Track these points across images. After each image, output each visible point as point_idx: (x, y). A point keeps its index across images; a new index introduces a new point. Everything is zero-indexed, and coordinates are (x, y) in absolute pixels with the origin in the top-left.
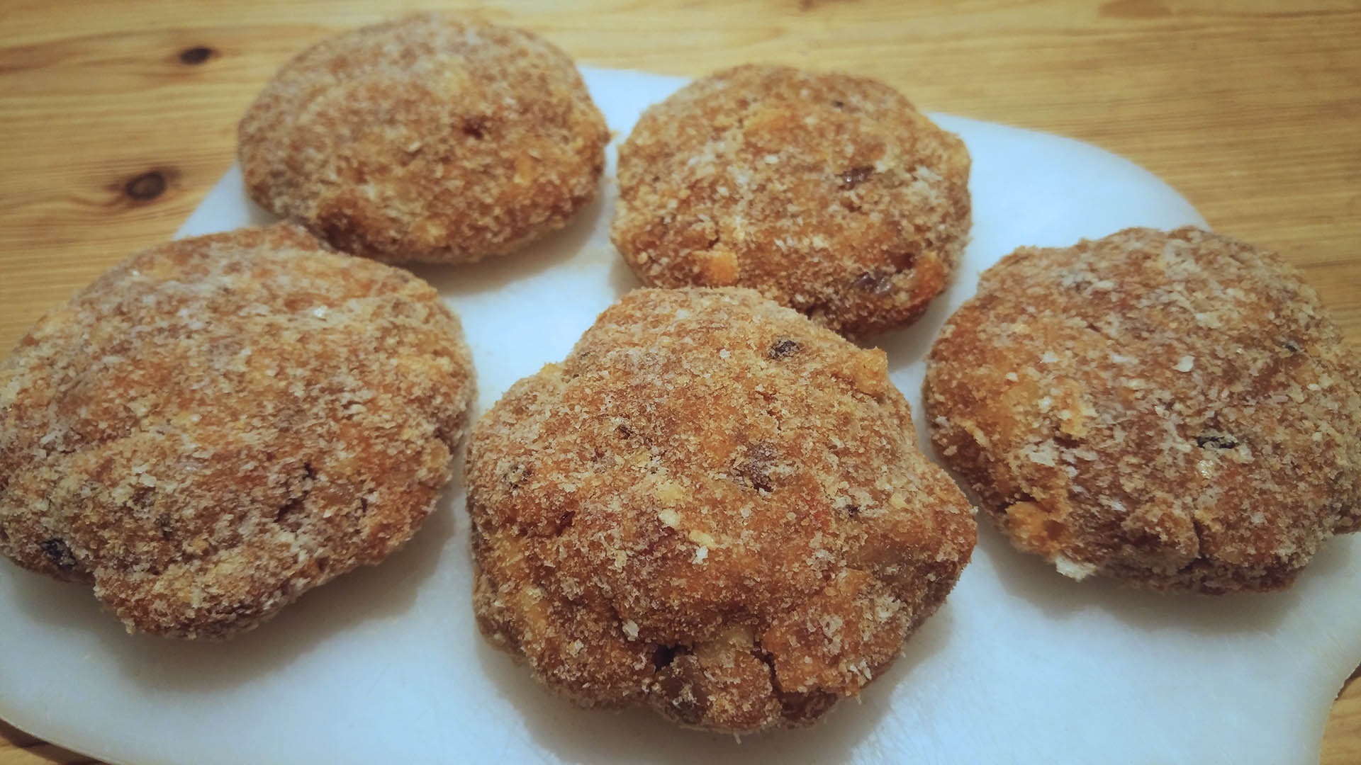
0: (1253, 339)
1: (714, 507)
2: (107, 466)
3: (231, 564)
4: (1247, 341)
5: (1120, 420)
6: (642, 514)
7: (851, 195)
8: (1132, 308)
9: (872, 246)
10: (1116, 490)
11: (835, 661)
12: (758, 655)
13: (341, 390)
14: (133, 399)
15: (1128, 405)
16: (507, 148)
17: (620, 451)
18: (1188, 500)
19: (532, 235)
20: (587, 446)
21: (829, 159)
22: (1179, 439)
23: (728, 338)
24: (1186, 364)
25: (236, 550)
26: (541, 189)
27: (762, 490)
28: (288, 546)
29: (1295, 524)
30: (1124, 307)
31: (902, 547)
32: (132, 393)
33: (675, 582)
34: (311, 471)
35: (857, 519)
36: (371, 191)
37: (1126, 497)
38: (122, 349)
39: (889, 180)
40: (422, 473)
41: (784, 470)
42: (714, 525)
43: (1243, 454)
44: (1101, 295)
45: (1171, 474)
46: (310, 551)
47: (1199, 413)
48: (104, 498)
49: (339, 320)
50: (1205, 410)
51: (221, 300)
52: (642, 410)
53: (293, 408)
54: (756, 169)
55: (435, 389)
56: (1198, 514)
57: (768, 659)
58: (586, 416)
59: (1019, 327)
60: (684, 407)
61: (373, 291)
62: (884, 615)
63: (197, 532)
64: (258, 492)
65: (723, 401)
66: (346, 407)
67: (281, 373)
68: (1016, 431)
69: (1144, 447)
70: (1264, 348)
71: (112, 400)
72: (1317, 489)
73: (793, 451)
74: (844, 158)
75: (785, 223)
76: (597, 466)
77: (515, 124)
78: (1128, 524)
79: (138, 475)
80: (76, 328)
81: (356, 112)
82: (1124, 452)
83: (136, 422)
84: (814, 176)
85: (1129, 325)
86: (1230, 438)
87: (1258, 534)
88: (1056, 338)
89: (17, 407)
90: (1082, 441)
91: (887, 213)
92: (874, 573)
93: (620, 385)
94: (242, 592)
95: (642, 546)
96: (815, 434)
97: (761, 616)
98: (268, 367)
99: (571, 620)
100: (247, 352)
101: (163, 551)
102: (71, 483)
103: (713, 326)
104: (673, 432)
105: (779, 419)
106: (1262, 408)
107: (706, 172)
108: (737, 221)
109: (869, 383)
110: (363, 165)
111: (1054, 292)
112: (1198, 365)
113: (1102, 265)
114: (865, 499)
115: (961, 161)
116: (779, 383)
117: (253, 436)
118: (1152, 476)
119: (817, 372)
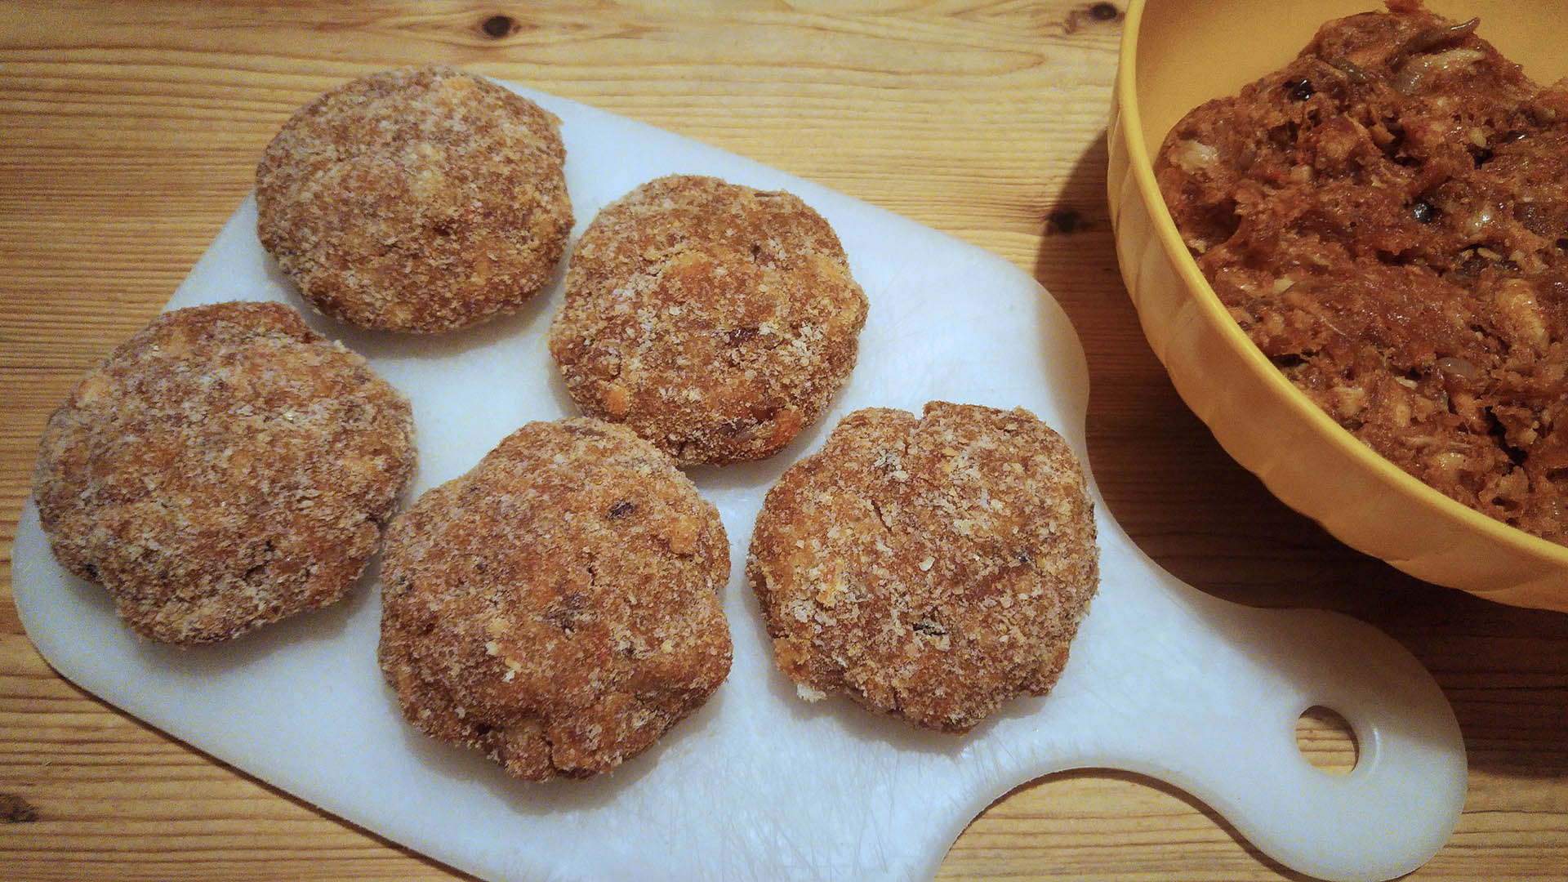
0: (994, 547)
1: (527, 642)
2: (125, 525)
3: (210, 608)
4: (988, 549)
5: (861, 600)
6: (475, 641)
7: (733, 353)
8: (910, 503)
9: (738, 403)
10: (843, 649)
11: (594, 753)
12: (544, 739)
13: (297, 488)
14: (146, 475)
15: (871, 590)
16: (466, 250)
17: (474, 583)
18: (891, 671)
19: (487, 320)
20: (453, 576)
21: (721, 317)
22: (898, 622)
23: (576, 501)
24: (926, 565)
25: (214, 599)
26: (495, 287)
27: (567, 631)
28: (251, 598)
29: (969, 698)
30: (906, 501)
31: (661, 680)
32: (145, 470)
33: (489, 690)
34: (270, 546)
35: (630, 659)
36: (351, 279)
37: (850, 658)
38: (140, 429)
39: (771, 342)
40: (352, 552)
41: (586, 618)
42: (524, 655)
43: (944, 643)
44: (894, 482)
45: (883, 650)
46: (267, 602)
47: (921, 606)
48: (123, 552)
49: (305, 422)
50: (927, 604)
51: (216, 394)
52: (496, 556)
53: (259, 500)
54: (658, 316)
55: (369, 486)
56: (895, 682)
57: (550, 744)
58: (456, 552)
59: (826, 498)
60: (526, 559)
61: (335, 394)
62: (637, 724)
63: (186, 585)
64: (230, 562)
65: (556, 559)
66: (299, 501)
67: (253, 472)
68: (791, 587)
69: (871, 627)
70: (1000, 556)
71: (130, 473)
72: (993, 677)
73: (597, 604)
74: (736, 319)
75: (671, 374)
76: (458, 592)
77: (479, 226)
78: (847, 675)
79: (147, 540)
80: (108, 401)
81: (346, 202)
82: (855, 625)
83: (148, 493)
84: (705, 333)
85: (901, 518)
86: (939, 628)
87: (937, 702)
88: (847, 516)
89: (64, 463)
90: (830, 609)
91: (760, 372)
92: (636, 696)
93: (484, 532)
94: (217, 628)
95: (472, 663)
96: (618, 591)
97: (547, 716)
98: (244, 466)
99: (426, 695)
100: (228, 452)
101: (164, 594)
102: (101, 533)
103: (570, 485)
104: (513, 578)
105: (594, 575)
106: (972, 609)
107: (623, 309)
108: (636, 363)
109: (678, 546)
110: (347, 253)
111: (865, 470)
112: (936, 567)
113: (913, 451)
114: (640, 645)
115: (848, 316)
116: (605, 544)
117: (229, 520)
118: (870, 648)
119: (638, 537)
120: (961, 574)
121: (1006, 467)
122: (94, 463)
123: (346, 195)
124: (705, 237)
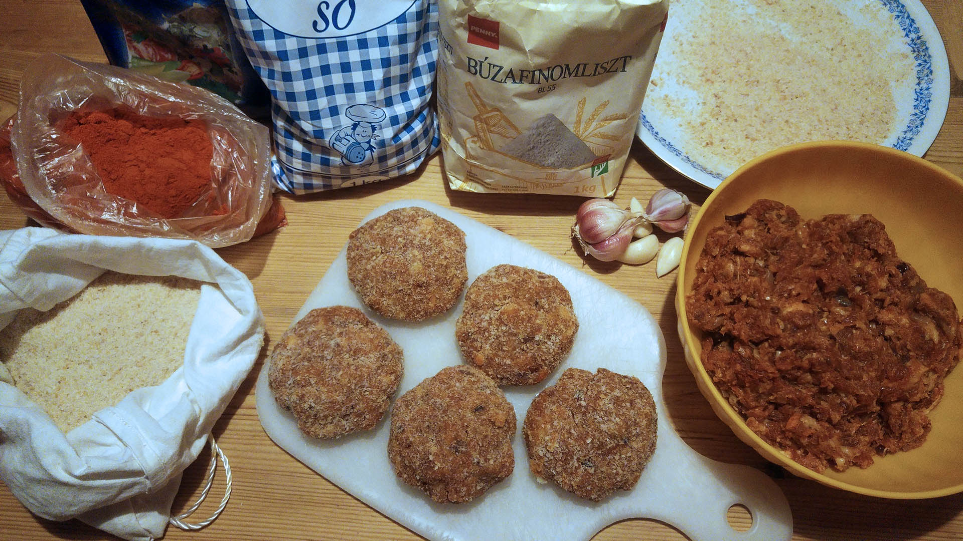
0: (615, 436)
1: (443, 456)
2: (303, 396)
3: (330, 428)
4: (612, 437)
5: (563, 451)
6: (425, 454)
7: (524, 347)
8: (586, 416)
9: (524, 365)
10: (555, 468)
11: (463, 497)
12: (446, 490)
13: (364, 387)
14: (311, 378)
15: (567, 448)
16: (428, 293)
17: (426, 432)
20: (419, 428)
21: (521, 332)
22: (576, 461)
23: (463, 404)
24: (589, 441)
25: (332, 425)
27: (457, 453)
28: (344, 425)
29: (599, 491)
30: (584, 414)
31: (488, 474)
32: (311, 376)
33: (429, 472)
34: (353, 408)
35: (478, 465)
36: (384, 301)
37: (557, 472)
38: (309, 360)
39: (538, 343)
40: (381, 411)
41: (464, 449)
42: (442, 461)
43: (592, 471)
44: (580, 405)
45: (569, 470)
46: (350, 427)
47: (585, 456)
48: (302, 405)
49: (367, 361)
51: (336, 349)
52: (434, 423)
53: (350, 391)
54: (497, 329)
55: (388, 386)
56: (573, 483)
57: (448, 492)
58: (420, 420)
59: (554, 408)
60: (444, 426)
61: (378, 350)
62: (478, 488)
63: (323, 420)
64: (339, 413)
65: (455, 427)
66: (364, 392)
67: (349, 381)
68: (538, 442)
69: (566, 462)
70: (617, 440)
71: (305, 376)
72: (609, 484)
73: (468, 445)
74: (526, 333)
75: (500, 353)
76: (420, 435)
77: (433, 285)
78: (555, 477)
79: (310, 402)
80: (297, 347)
81: (385, 272)
82: (560, 460)
83: (311, 384)
84: (514, 338)
85: (582, 421)
86: (591, 465)
87: (587, 491)
88: (561, 417)
90: (552, 453)
91: (534, 354)
92: (479, 478)
93: (430, 413)
95: (423, 462)
96: (475, 440)
97: (448, 483)
98: (346, 378)
99: (406, 469)
101: (315, 422)
102: (294, 397)
103: (461, 398)
104: (440, 432)
105: (468, 434)
106: (604, 459)
107: (484, 324)
108: (488, 347)
109: (498, 424)
110: (383, 292)
111: (570, 399)
112: (592, 442)
113: (589, 393)
114: (482, 461)
115: (570, 333)
116: (472, 422)
117: (340, 398)
118: (565, 469)
119: (484, 420)
120: (601, 446)
121: (624, 405)
122: (293, 370)
123: (385, 269)
124: (517, 297)
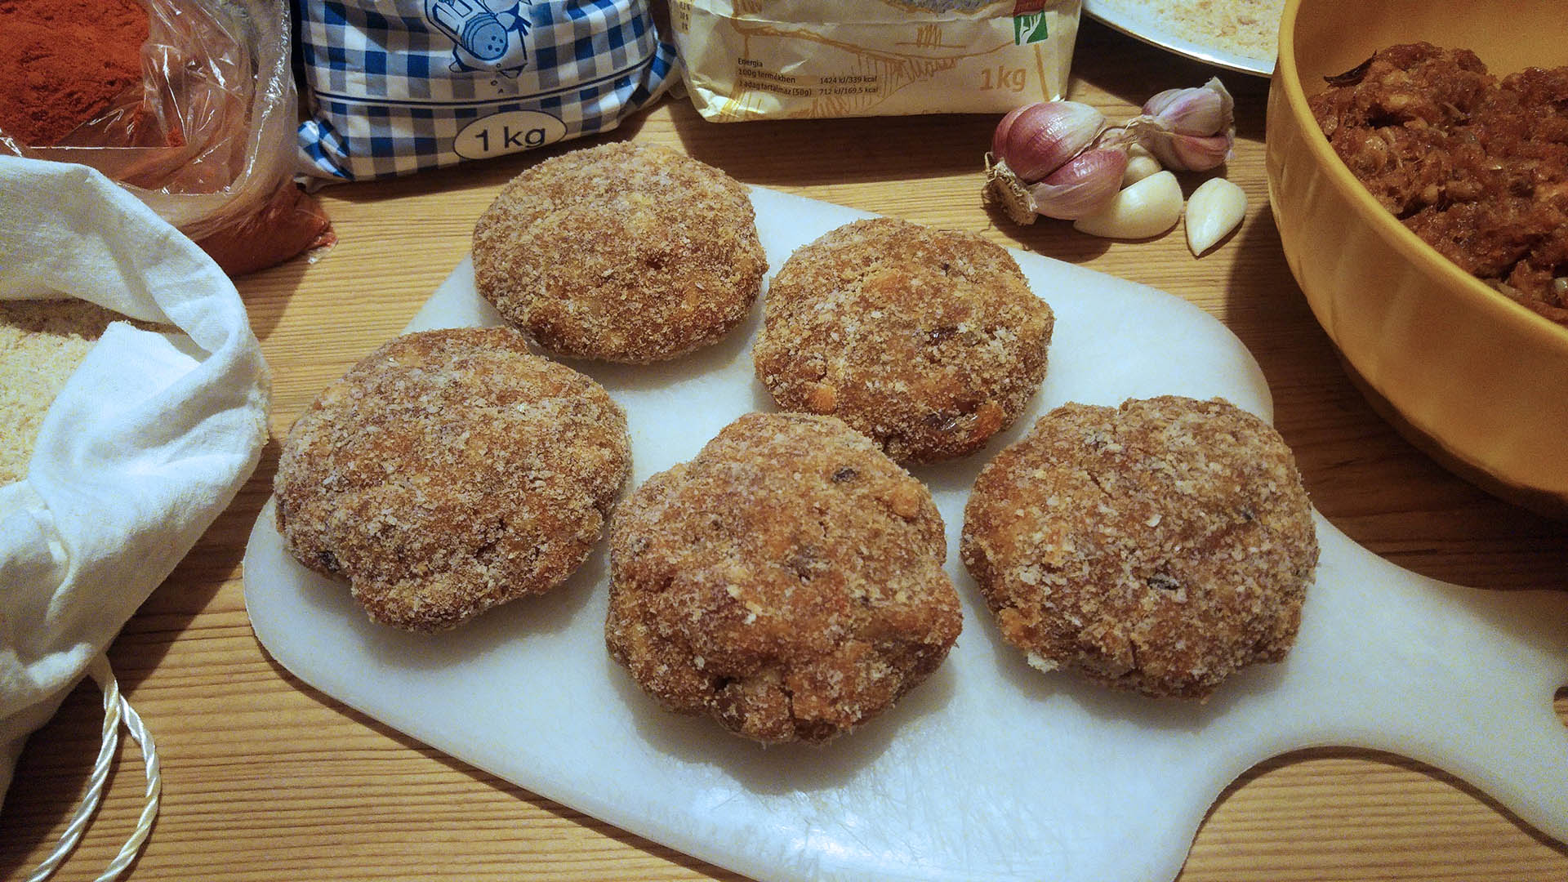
0: (1218, 506)
1: (766, 587)
2: (365, 506)
3: (441, 584)
4: (1213, 507)
5: (1090, 558)
6: (716, 586)
7: (934, 349)
8: (1128, 469)
9: (942, 394)
10: (1076, 609)
11: (834, 702)
12: (783, 690)
13: (530, 469)
14: (385, 460)
15: (1100, 546)
16: (678, 280)
17: (711, 538)
18: (1129, 624)
19: (692, 348)
20: (689, 532)
21: (921, 318)
22: (1131, 578)
23: (803, 464)
24: (1154, 521)
25: (447, 575)
26: (702, 314)
27: (804, 579)
28: (482, 575)
29: (1210, 652)
30: (1123, 467)
31: (897, 630)
32: (385, 455)
33: (732, 634)
34: (503, 525)
35: (867, 606)
36: (571, 306)
37: (1083, 616)
38: (379, 422)
39: (969, 340)
40: (581, 533)
41: (821, 566)
42: (764, 599)
43: (1180, 596)
44: (1109, 455)
45: (1118, 603)
46: (497, 580)
47: (1153, 560)
48: (362, 529)
49: (536, 415)
50: (1159, 558)
51: (452, 391)
52: (731, 511)
53: (495, 479)
54: (862, 321)
55: (597, 473)
56: (1133, 636)
57: (790, 694)
58: (692, 511)
59: (1040, 474)
60: (761, 513)
61: (562, 394)
62: (876, 676)
63: (421, 560)
64: (465, 536)
65: (788, 512)
66: (532, 482)
67: (490, 451)
68: (1014, 554)
69: (1103, 583)
70: (1226, 514)
71: (371, 460)
72: (1233, 629)
73: (831, 554)
74: (934, 319)
75: (876, 369)
76: (694, 547)
77: (688, 260)
78: (1082, 636)
79: (386, 516)
80: (350, 401)
81: (565, 240)
82: (1088, 582)
83: (386, 477)
84: (906, 332)
85: (1121, 483)
86: (1173, 581)
87: (1179, 657)
88: (1061, 486)
89: (309, 455)
90: (1059, 569)
91: (961, 366)
92: (874, 646)
93: (719, 491)
94: (447, 605)
95: (713, 607)
96: (850, 543)
97: (788, 663)
98: (481, 448)
99: (662, 650)
100: (466, 435)
101: (397, 570)
102: (341, 514)
103: (796, 452)
104: (749, 530)
105: (825, 529)
106: (1203, 561)
107: (826, 318)
108: (841, 362)
109: (902, 508)
110: (566, 284)
111: (1076, 447)
112: (1163, 523)
113: (1122, 429)
114: (875, 593)
115: (1039, 323)
116: (832, 502)
117: (466, 498)
118: (1104, 603)
119: (865, 497)
120: (1189, 530)
121: (1218, 436)
122: (336, 454)
123: (565, 234)
124: (898, 257)
